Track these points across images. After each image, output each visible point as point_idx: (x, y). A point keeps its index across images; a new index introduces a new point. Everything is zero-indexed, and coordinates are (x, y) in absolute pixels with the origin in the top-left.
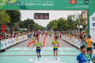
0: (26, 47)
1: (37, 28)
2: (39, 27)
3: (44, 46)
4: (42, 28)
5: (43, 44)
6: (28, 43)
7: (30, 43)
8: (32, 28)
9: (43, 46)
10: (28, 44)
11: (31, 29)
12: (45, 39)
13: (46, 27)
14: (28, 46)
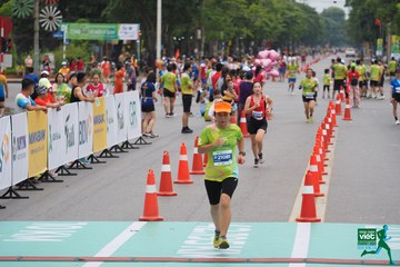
0: (129, 218)
1: (247, 23)
2: (262, 11)
3: (321, 207)
4: (291, 22)
5: (310, 190)
6: (150, 181)
7: (166, 176)
8: (188, 21)
9: (308, 213)
10: (153, 189)
11: (179, 30)
12: (324, 141)
13: (337, 14)
14: (150, 213)
